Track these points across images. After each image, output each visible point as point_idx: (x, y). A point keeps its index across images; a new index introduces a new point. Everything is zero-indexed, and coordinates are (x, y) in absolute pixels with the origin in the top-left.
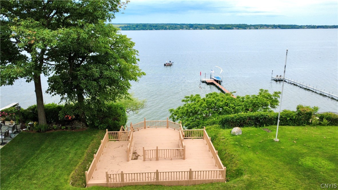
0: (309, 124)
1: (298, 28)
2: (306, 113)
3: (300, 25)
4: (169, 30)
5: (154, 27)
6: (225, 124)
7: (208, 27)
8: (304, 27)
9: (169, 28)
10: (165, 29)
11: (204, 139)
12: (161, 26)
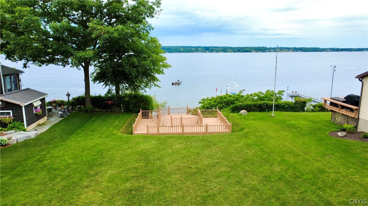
0: (304, 111)
1: (321, 51)
2: (301, 102)
3: (323, 48)
4: (183, 52)
5: (167, 50)
6: (235, 110)
7: (225, 50)
8: (327, 50)
9: (184, 51)
10: (179, 52)
11: (217, 117)
12: (174, 49)
